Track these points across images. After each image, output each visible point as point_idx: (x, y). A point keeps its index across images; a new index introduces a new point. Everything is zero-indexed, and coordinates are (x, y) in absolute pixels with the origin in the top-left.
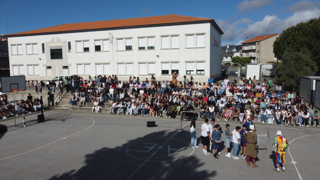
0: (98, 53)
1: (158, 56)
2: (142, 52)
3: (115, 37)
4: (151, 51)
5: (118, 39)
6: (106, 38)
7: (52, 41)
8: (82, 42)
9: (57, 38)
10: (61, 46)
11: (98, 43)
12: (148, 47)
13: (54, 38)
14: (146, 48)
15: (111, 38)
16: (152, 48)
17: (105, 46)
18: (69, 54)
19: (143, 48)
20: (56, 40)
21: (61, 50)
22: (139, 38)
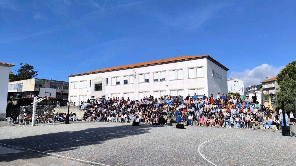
0: (126, 85)
1: (167, 86)
2: (156, 83)
3: (137, 73)
4: (163, 82)
5: (139, 75)
6: (131, 74)
7: (97, 78)
8: (116, 78)
9: (100, 76)
10: (102, 82)
11: (126, 78)
12: (161, 79)
13: (98, 76)
14: (159, 80)
15: (135, 74)
16: (163, 80)
17: (131, 80)
18: (107, 87)
19: (157, 80)
20: (99, 78)
21: (101, 84)
22: (154, 73)
